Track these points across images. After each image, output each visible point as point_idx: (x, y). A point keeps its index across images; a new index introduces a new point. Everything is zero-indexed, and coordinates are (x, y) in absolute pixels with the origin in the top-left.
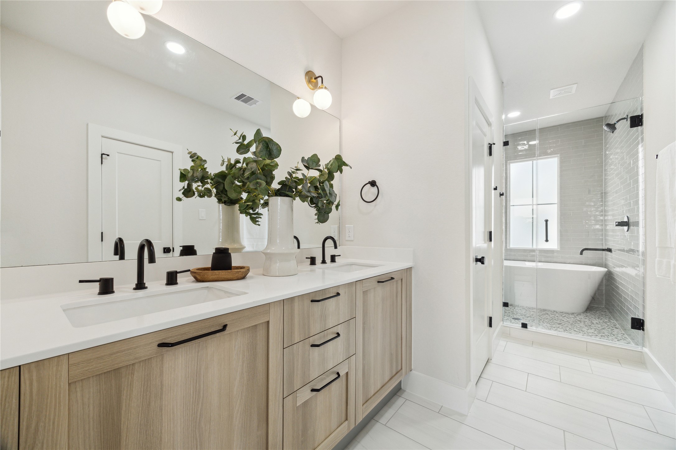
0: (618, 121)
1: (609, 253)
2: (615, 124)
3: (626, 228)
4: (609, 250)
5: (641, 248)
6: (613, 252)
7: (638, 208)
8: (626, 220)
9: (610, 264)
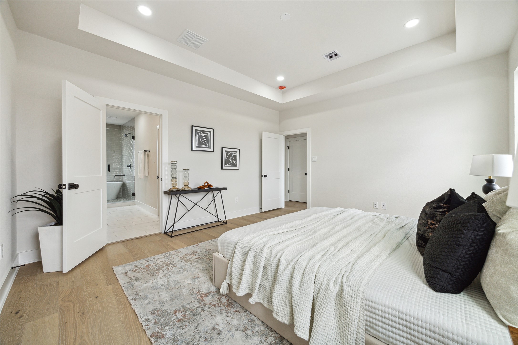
0: (128, 134)
1: (124, 176)
2: (127, 135)
3: (130, 168)
4: (124, 175)
5: (134, 175)
6: (125, 176)
7: (133, 162)
8: (130, 165)
9: (124, 180)
